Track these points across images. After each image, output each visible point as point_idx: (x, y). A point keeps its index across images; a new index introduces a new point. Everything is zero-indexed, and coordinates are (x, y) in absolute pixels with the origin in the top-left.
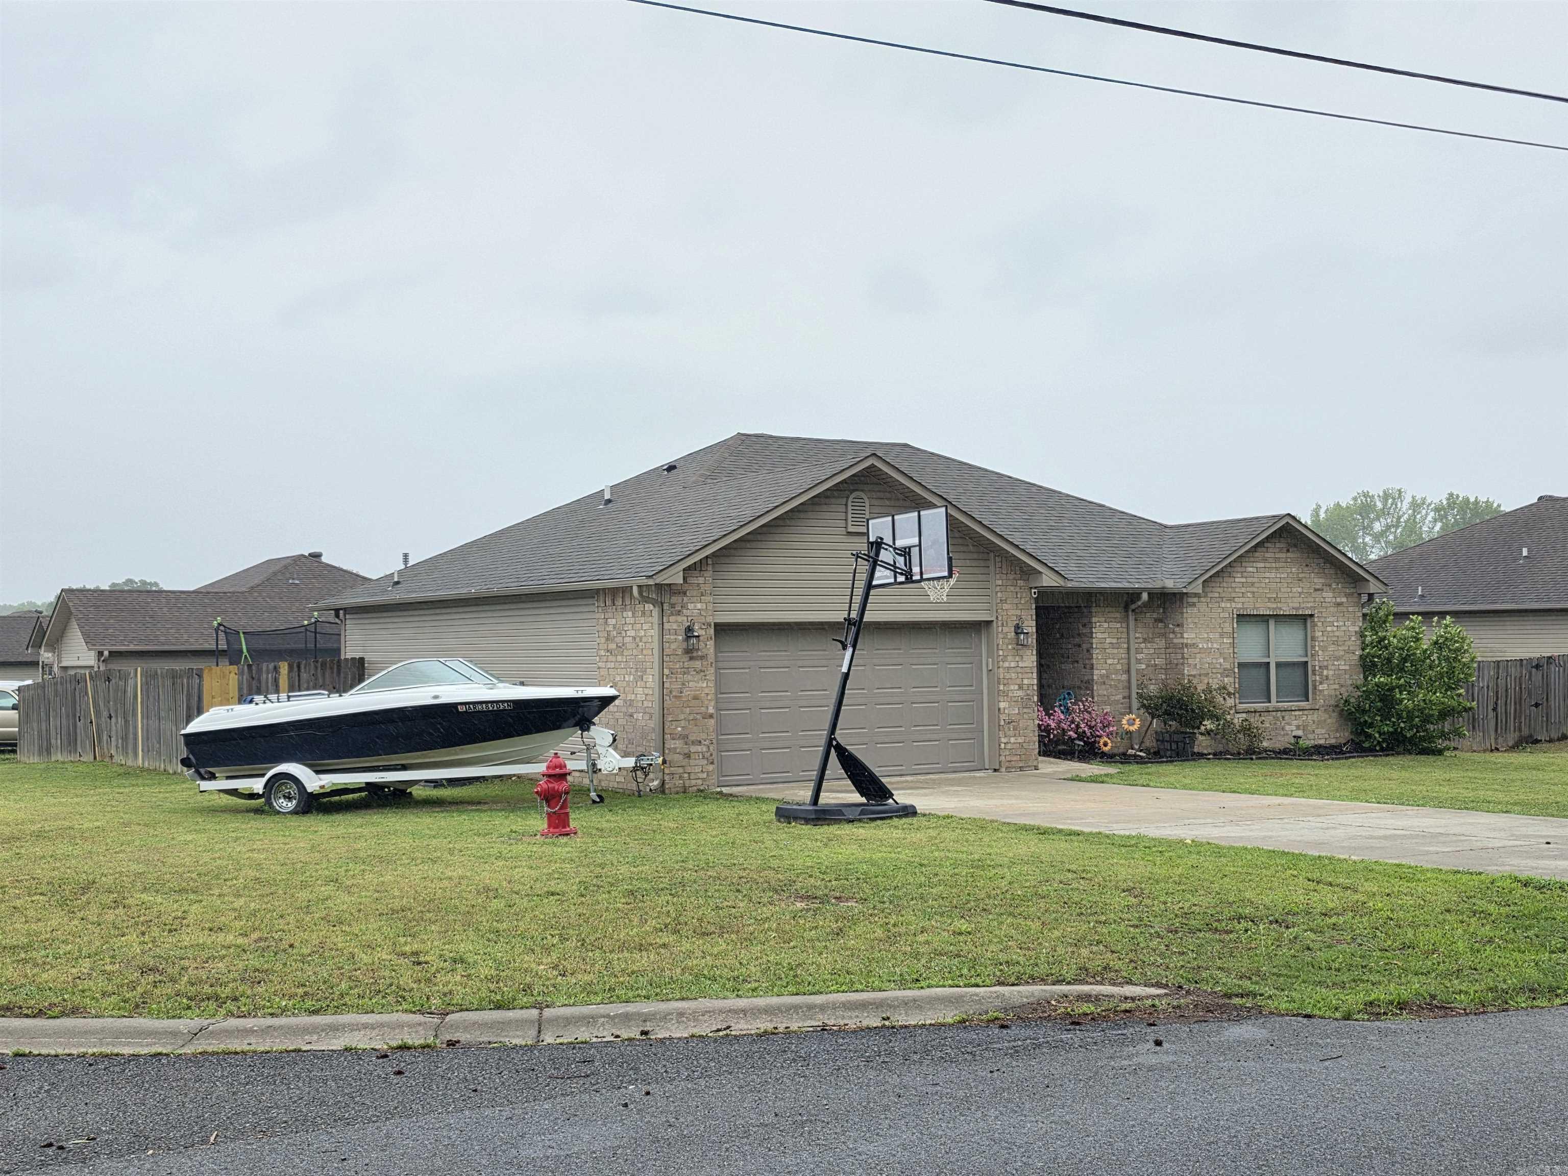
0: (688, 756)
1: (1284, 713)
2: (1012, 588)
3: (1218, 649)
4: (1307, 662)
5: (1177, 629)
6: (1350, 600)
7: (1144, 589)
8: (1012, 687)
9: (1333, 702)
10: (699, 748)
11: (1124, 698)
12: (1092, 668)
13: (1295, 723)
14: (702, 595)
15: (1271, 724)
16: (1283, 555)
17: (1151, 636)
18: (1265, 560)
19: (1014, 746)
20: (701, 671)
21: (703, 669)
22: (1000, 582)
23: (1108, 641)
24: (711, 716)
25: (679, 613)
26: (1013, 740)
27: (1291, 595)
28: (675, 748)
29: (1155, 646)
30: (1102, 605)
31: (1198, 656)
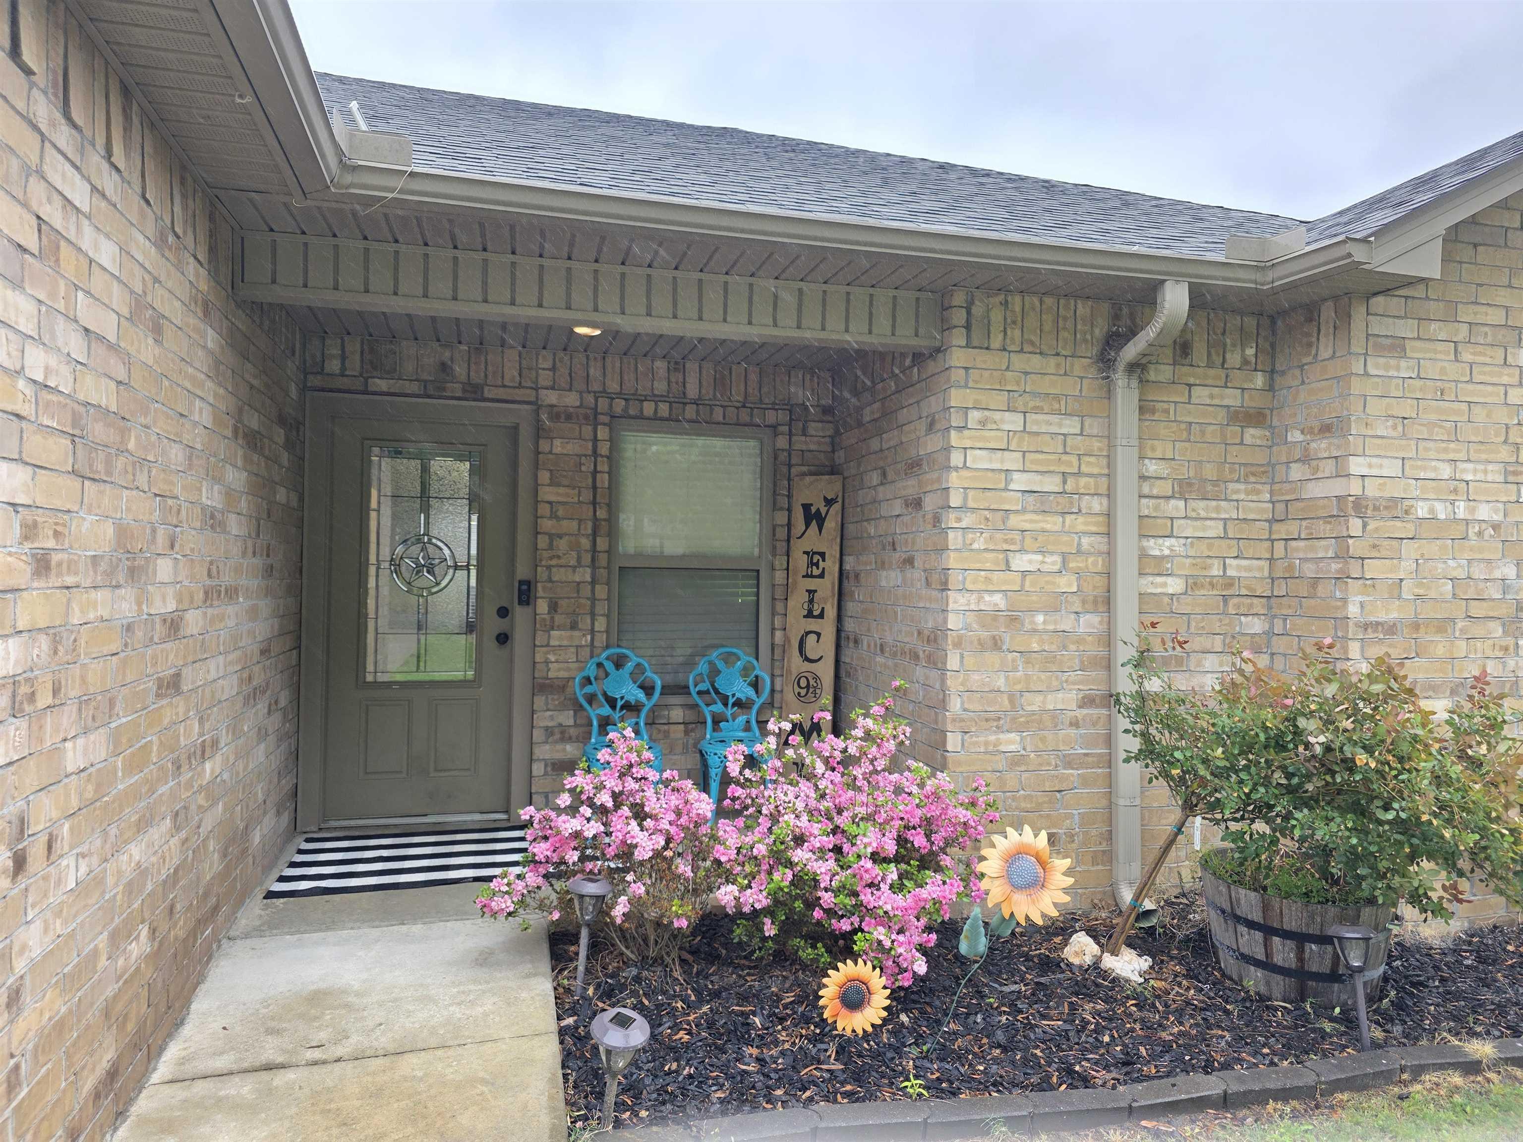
3: (1496, 527)
5: (1321, 446)
11: (1087, 702)
12: (944, 587)
17: (1209, 471)
23: (1020, 482)
29: (1228, 511)
30: (996, 342)
31: (1409, 550)
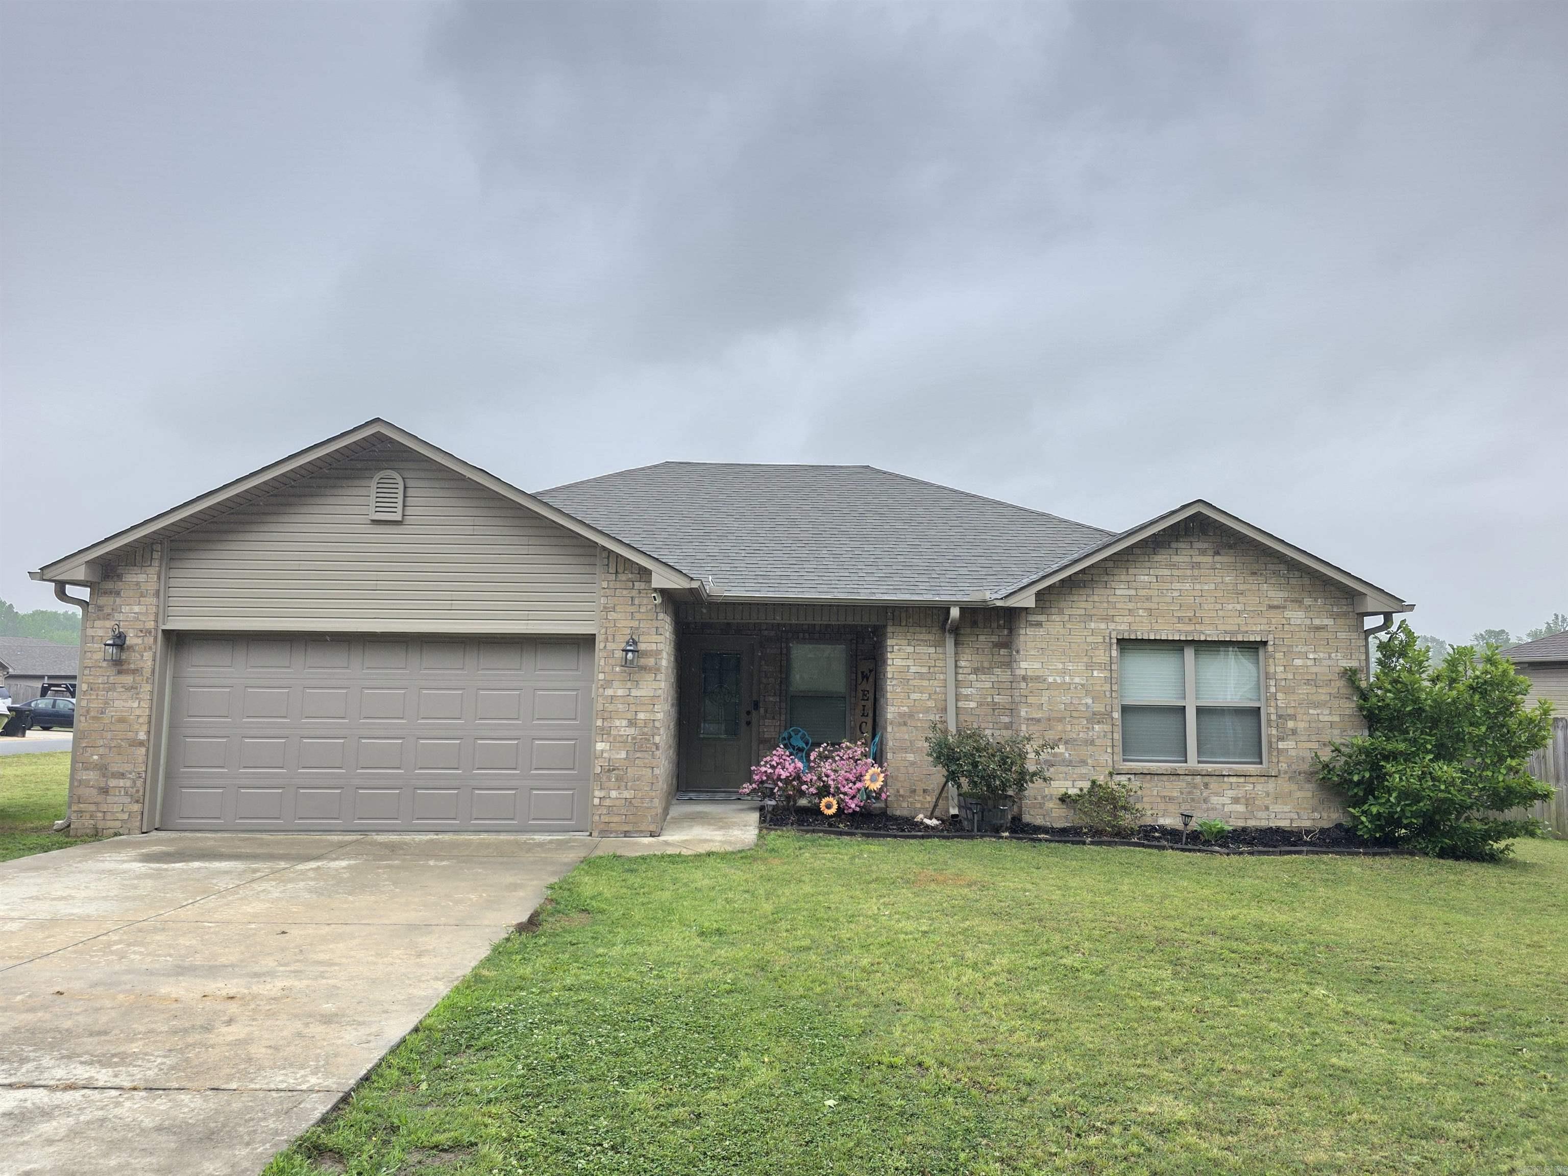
0: (105, 791)
1: (1206, 779)
2: (625, 592)
3: (1083, 685)
4: (1259, 708)
5: (1017, 657)
6: (1339, 621)
7: (955, 603)
8: (617, 723)
9: (1305, 767)
10: (121, 783)
12: (884, 704)
13: (1230, 793)
14: (141, 596)
15: (1182, 793)
16: (1208, 559)
17: (986, 665)
18: (1173, 566)
19: (617, 803)
20: (132, 688)
21: (135, 685)
22: (605, 584)
23: (913, 669)
24: (141, 744)
25: (108, 617)
26: (614, 794)
27: (1220, 613)
28: (89, 780)
29: (994, 678)
30: (904, 623)
31: (1046, 694)
